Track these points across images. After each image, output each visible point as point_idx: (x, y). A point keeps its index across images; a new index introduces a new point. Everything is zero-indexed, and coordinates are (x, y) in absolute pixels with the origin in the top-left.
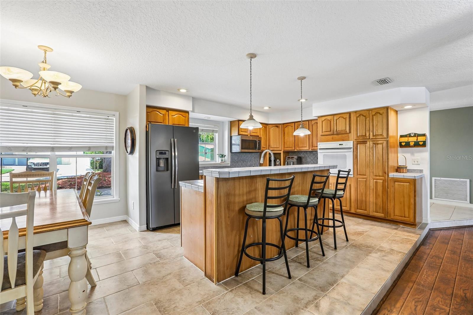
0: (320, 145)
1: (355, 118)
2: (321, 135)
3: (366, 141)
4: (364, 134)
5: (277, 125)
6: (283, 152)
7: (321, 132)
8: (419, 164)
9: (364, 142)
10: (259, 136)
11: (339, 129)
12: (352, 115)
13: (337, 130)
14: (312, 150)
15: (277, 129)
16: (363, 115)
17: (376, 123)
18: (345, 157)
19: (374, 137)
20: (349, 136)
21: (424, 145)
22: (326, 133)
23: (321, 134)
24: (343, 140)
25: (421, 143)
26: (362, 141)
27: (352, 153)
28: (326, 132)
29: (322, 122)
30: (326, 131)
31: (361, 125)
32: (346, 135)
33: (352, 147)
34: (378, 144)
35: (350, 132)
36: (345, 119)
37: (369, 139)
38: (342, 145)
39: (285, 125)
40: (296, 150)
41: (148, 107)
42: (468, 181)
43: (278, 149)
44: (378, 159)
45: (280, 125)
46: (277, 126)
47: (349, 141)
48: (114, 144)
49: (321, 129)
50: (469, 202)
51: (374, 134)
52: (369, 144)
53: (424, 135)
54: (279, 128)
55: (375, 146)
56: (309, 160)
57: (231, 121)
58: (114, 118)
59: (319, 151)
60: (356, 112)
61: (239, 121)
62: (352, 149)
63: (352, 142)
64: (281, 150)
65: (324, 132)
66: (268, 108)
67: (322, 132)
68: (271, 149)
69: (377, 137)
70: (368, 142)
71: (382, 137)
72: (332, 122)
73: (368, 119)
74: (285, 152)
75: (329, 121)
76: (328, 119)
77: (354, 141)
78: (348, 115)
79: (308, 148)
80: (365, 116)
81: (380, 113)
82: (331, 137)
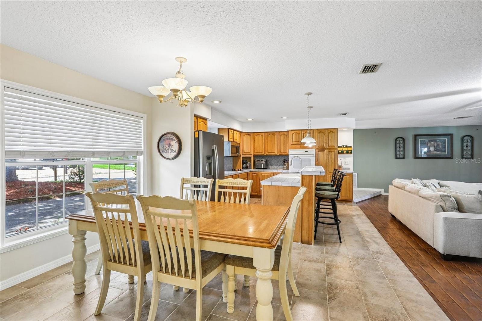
0: (291, 152)
1: (317, 134)
2: (292, 144)
3: (324, 150)
4: (323, 145)
5: (249, 133)
6: (253, 156)
7: (291, 141)
8: (348, 165)
9: (323, 151)
10: (237, 142)
16: (322, 132)
17: (330, 138)
18: (310, 160)
19: (329, 147)
21: (351, 153)
22: (296, 142)
24: (308, 149)
25: (350, 152)
26: (321, 149)
27: (315, 157)
28: (295, 142)
29: (293, 134)
31: (321, 138)
33: (315, 153)
34: (331, 152)
37: (326, 148)
38: (308, 152)
39: (255, 133)
40: (265, 155)
42: (357, 174)
43: (250, 154)
44: (332, 161)
45: (251, 134)
47: (312, 149)
48: (142, 149)
49: (292, 140)
50: (357, 187)
51: (329, 145)
52: (326, 151)
53: (351, 147)
54: (250, 136)
55: (330, 153)
56: (273, 162)
57: (219, 129)
58: (142, 121)
59: (290, 156)
60: (317, 129)
61: (229, 129)
62: (315, 155)
63: (314, 150)
64: (251, 155)
66: (251, 120)
67: (293, 142)
68: (244, 154)
69: (331, 147)
70: (325, 150)
71: (334, 148)
72: (300, 135)
73: (325, 135)
74: (254, 156)
75: (297, 134)
76: (297, 133)
77: (316, 149)
78: (312, 131)
79: (276, 154)
80: (323, 133)
81: (332, 132)
82: (299, 145)
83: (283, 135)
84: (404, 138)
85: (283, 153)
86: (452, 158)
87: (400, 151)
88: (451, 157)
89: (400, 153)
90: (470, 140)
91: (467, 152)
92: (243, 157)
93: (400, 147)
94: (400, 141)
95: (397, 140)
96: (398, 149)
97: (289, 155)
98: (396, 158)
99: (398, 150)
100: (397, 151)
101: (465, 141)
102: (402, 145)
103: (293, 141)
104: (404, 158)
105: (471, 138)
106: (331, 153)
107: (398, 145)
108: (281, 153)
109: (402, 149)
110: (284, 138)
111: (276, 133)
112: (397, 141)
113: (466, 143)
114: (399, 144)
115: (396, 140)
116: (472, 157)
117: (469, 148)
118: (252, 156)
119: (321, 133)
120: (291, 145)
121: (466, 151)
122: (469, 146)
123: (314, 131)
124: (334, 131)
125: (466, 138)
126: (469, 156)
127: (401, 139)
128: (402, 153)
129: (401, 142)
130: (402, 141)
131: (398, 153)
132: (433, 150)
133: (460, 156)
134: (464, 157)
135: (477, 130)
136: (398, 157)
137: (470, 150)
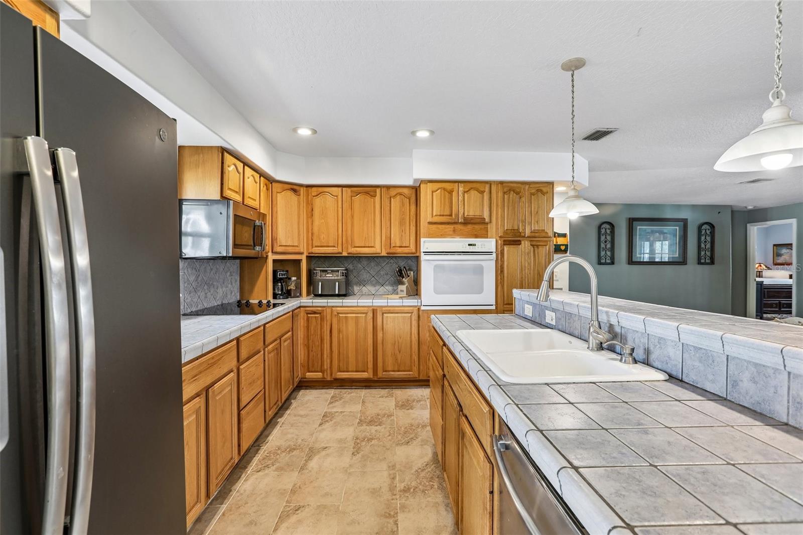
0: (427, 245)
1: (500, 194)
2: (430, 223)
3: (520, 241)
4: (516, 228)
5: (295, 187)
6: (307, 256)
7: (429, 216)
8: (558, 280)
9: (517, 243)
10: (257, 210)
11: (468, 212)
12: (494, 188)
13: (464, 214)
14: (387, 254)
15: (294, 196)
16: (514, 191)
17: (536, 210)
18: (479, 271)
19: (533, 234)
20: (488, 228)
21: (566, 251)
22: (441, 217)
23: (430, 219)
24: (476, 236)
25: (563, 248)
26: (512, 239)
27: (495, 262)
28: (440, 215)
29: (433, 192)
30: (442, 214)
31: (510, 208)
32: (482, 226)
33: (494, 250)
34: (538, 246)
35: (490, 222)
36: (482, 192)
37: (524, 237)
38: (469, 245)
39: (314, 189)
40: (345, 254)
43: (296, 250)
45: (302, 189)
46: (295, 191)
47: (487, 238)
49: (429, 209)
51: (533, 229)
52: (525, 245)
54: (299, 195)
55: (534, 251)
56: (365, 276)
59: (423, 257)
60: (502, 183)
62: (494, 255)
63: (493, 241)
64: (302, 253)
65: (436, 215)
66: (308, 133)
67: (432, 217)
68: (279, 249)
69: (537, 235)
70: (523, 242)
71: (544, 235)
72: (454, 194)
73: (523, 199)
74: (310, 258)
75: (447, 194)
76: (444, 189)
77: (498, 238)
78: (487, 187)
79: (379, 251)
80: (517, 193)
81: (541, 191)
82: (452, 227)
83: (398, 197)
84: (613, 223)
85: (399, 250)
86: (686, 264)
87: (605, 249)
88: (682, 261)
89: (606, 253)
90: (710, 231)
91: (705, 253)
92: (274, 261)
93: (606, 242)
94: (606, 229)
95: (602, 227)
96: (603, 245)
97: (422, 254)
98: (600, 263)
99: (603, 248)
100: (601, 250)
101: (703, 232)
102: (609, 238)
103: (434, 214)
104: (613, 263)
105: (711, 228)
106: (536, 249)
107: (603, 238)
108: (392, 251)
109: (609, 246)
110: (403, 204)
111: (378, 190)
112: (602, 230)
113: (704, 237)
114: (604, 236)
115: (600, 227)
116: (712, 262)
117: (708, 246)
118: (304, 258)
119: (512, 192)
120: (427, 224)
121: (704, 251)
122: (708, 242)
123: (493, 186)
124: (544, 190)
125: (704, 227)
126: (708, 259)
127: (608, 226)
128: (609, 253)
129: (608, 231)
130: (609, 229)
131: (603, 253)
133: (696, 261)
134: (703, 261)
135: (719, 213)
136: (603, 261)
137: (710, 250)
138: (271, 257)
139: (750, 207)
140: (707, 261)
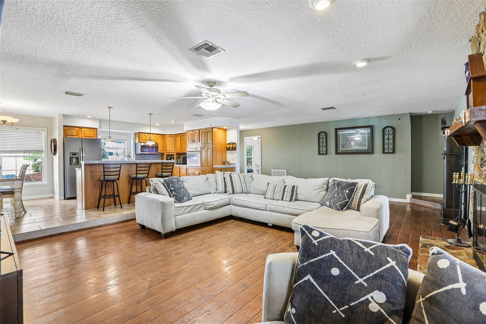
0: (188, 149)
1: (201, 133)
3: (205, 147)
4: (204, 143)
6: (176, 153)
13: (194, 140)
15: (172, 138)
16: (204, 132)
17: (208, 137)
21: (235, 149)
25: (233, 148)
26: (203, 147)
27: (200, 154)
29: (189, 134)
31: (203, 137)
33: (200, 150)
35: (199, 141)
36: (198, 133)
37: (206, 145)
38: (197, 149)
39: (176, 135)
40: (181, 152)
41: (64, 126)
42: (286, 171)
43: (172, 152)
46: (171, 136)
48: (44, 149)
51: (208, 143)
53: (235, 143)
57: (135, 133)
58: (44, 133)
59: (187, 153)
60: (201, 129)
61: (139, 133)
62: (200, 152)
63: (200, 147)
64: (174, 153)
65: (189, 141)
66: (159, 125)
68: (167, 152)
71: (210, 145)
72: (192, 135)
73: (206, 134)
82: (192, 144)
84: (327, 132)
86: (373, 153)
87: (323, 146)
88: (371, 152)
89: (323, 149)
90: (392, 132)
93: (323, 142)
94: (323, 136)
96: (321, 144)
98: (319, 154)
100: (320, 147)
101: (387, 133)
102: (324, 140)
104: (326, 154)
105: (393, 130)
107: (321, 140)
109: (325, 144)
112: (320, 136)
113: (387, 136)
115: (319, 135)
116: (394, 152)
117: (391, 141)
120: (188, 144)
121: (388, 145)
122: (390, 139)
125: (387, 129)
126: (390, 150)
127: (324, 134)
128: (325, 149)
129: (324, 137)
131: (321, 149)
132: (354, 144)
133: (382, 151)
134: (386, 151)
135: (399, 119)
136: (321, 153)
137: (392, 144)
138: (165, 154)
139: (430, 112)
140: (390, 151)
